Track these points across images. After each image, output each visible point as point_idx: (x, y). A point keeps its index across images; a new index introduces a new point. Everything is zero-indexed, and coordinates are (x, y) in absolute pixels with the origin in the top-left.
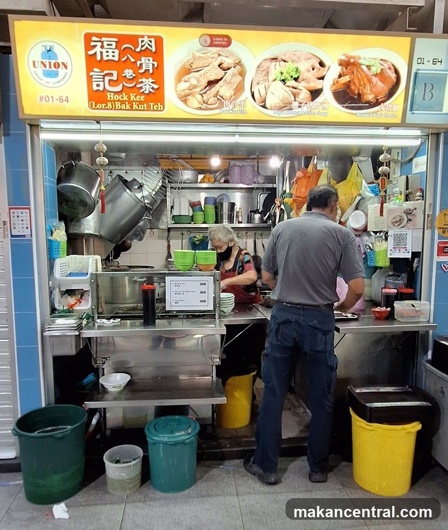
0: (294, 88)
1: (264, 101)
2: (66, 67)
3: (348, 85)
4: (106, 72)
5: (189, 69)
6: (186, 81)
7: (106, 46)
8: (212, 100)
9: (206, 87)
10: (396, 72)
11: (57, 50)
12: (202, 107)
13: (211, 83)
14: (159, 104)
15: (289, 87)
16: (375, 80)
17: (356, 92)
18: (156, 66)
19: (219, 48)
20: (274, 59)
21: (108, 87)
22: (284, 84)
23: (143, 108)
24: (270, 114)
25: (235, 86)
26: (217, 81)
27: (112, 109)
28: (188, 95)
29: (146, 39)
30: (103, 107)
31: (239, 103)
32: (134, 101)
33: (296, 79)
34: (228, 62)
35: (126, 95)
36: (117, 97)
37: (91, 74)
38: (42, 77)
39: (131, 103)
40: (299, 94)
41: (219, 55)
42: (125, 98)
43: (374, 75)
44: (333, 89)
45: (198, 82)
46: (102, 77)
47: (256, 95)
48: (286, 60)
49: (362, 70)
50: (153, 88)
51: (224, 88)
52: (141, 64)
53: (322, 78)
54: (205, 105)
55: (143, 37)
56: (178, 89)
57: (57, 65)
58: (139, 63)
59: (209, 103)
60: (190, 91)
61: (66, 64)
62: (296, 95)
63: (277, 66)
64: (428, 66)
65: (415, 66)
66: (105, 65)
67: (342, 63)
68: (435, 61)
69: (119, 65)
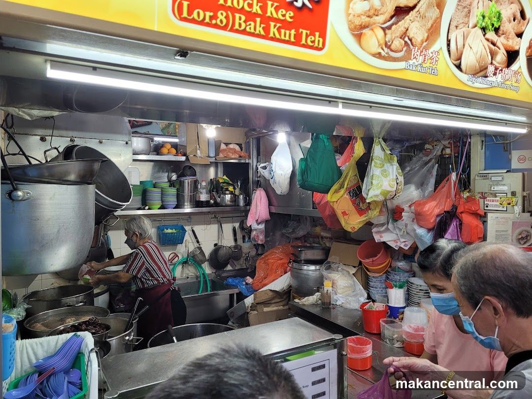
0: (493, 43)
1: (460, 59)
9: (391, 18)
12: (383, 53)
13: (400, 12)
14: (317, 34)
15: (487, 40)
22: (484, 35)
23: (287, 38)
26: (408, 10)
27: (225, 28)
28: (365, 27)
30: (208, 20)
31: (431, 55)
33: (497, 31)
35: (258, 2)
36: (240, 3)
39: (266, 21)
40: (497, 54)
42: (256, 8)
45: (382, 5)
47: (453, 46)
51: (415, 24)
53: (520, 35)
54: (386, 52)
56: (350, 11)
59: (393, 47)
60: (367, 19)
62: (493, 54)
63: (481, 4)
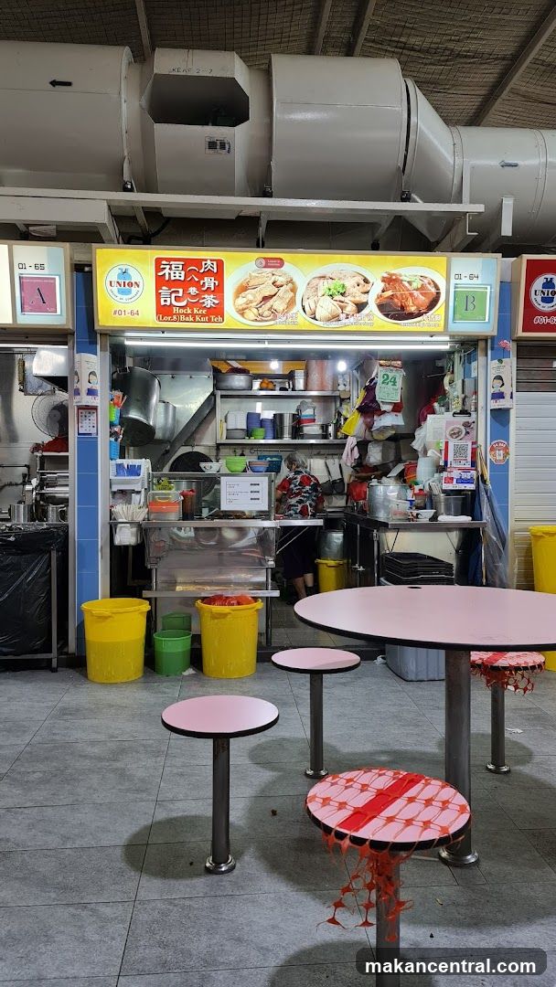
1: (314, 314)
2: (138, 286)
3: (391, 297)
4: (173, 290)
5: (246, 286)
6: (243, 297)
7: (173, 268)
8: (266, 313)
9: (261, 302)
10: (436, 287)
11: (131, 271)
13: (266, 299)
14: (219, 316)
16: (416, 293)
17: (399, 305)
18: (217, 285)
19: (272, 269)
20: (324, 277)
21: (174, 302)
24: (320, 325)
25: (287, 301)
26: (272, 297)
27: (177, 321)
28: (245, 309)
29: (209, 262)
30: (170, 320)
31: (291, 315)
32: (197, 314)
33: (343, 294)
34: (281, 280)
35: (189, 309)
36: (182, 311)
37: (160, 291)
38: (117, 294)
39: (194, 315)
40: (346, 307)
41: (273, 275)
42: (189, 312)
43: (414, 290)
44: (377, 302)
45: (254, 298)
46: (169, 294)
47: (307, 309)
48: (333, 278)
49: (403, 286)
50: (214, 303)
51: (277, 302)
52: (204, 283)
53: (367, 293)
55: (206, 260)
56: (236, 304)
57: (130, 284)
58: (202, 282)
61: (138, 283)
63: (326, 283)
64: (465, 281)
65: (453, 281)
66: (172, 284)
67: (384, 280)
68: (472, 276)
69: (184, 284)
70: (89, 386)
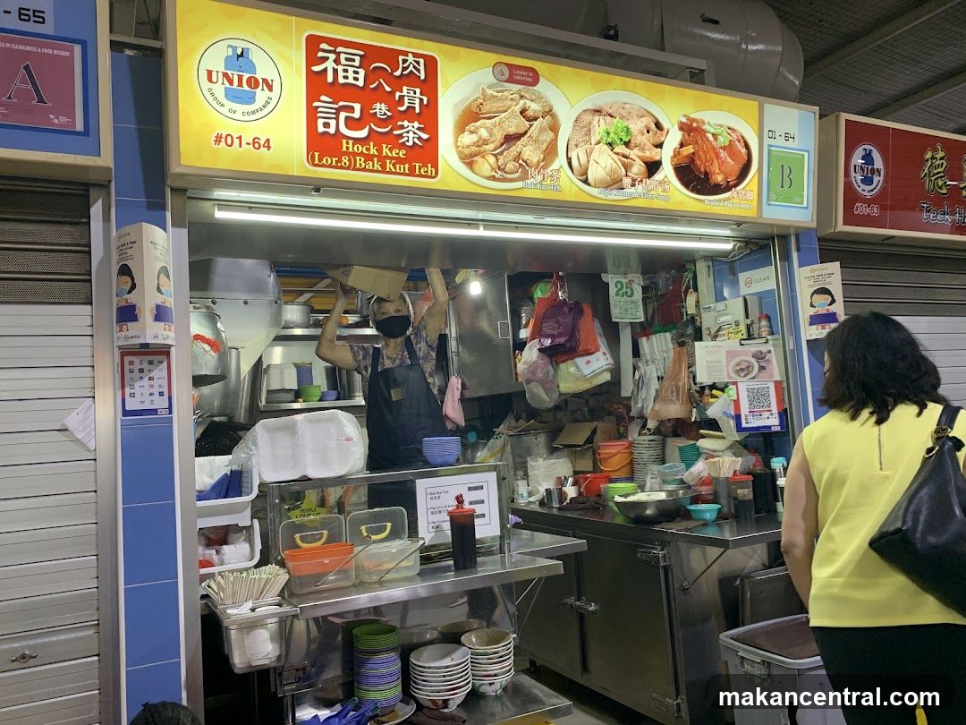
0: (624, 156)
1: (585, 173)
2: (270, 89)
3: (692, 158)
4: (341, 103)
5: (477, 113)
6: (472, 133)
7: (343, 62)
8: (510, 166)
9: (502, 145)
10: (747, 146)
11: (256, 56)
12: (497, 176)
13: (511, 139)
14: (429, 165)
15: (617, 154)
16: (723, 154)
17: (703, 170)
18: (425, 102)
19: (521, 87)
20: (598, 111)
21: (343, 129)
22: (612, 150)
23: (402, 171)
24: (594, 195)
25: (544, 146)
26: (518, 137)
27: (348, 168)
28: (475, 156)
29: (411, 59)
30: (334, 164)
31: (551, 173)
32: (387, 157)
33: (627, 144)
34: (534, 107)
35: (374, 146)
36: (359, 148)
37: (316, 104)
38: (223, 100)
39: (382, 159)
40: (631, 165)
41: (522, 97)
42: (373, 151)
43: (721, 148)
44: (674, 163)
45: (491, 135)
46: (334, 111)
47: (575, 163)
48: (613, 115)
49: (707, 139)
50: (420, 138)
51: (529, 147)
52: (402, 97)
53: (660, 146)
54: (501, 173)
55: (405, 53)
56: (459, 144)
57: (253, 83)
58: (398, 94)
59: (507, 169)
60: (477, 149)
61: (270, 82)
62: (627, 167)
63: (602, 122)
64: (780, 141)
65: (767, 141)
66: (341, 92)
67: (682, 127)
68: (787, 137)
69: (365, 95)
70: (159, 299)
